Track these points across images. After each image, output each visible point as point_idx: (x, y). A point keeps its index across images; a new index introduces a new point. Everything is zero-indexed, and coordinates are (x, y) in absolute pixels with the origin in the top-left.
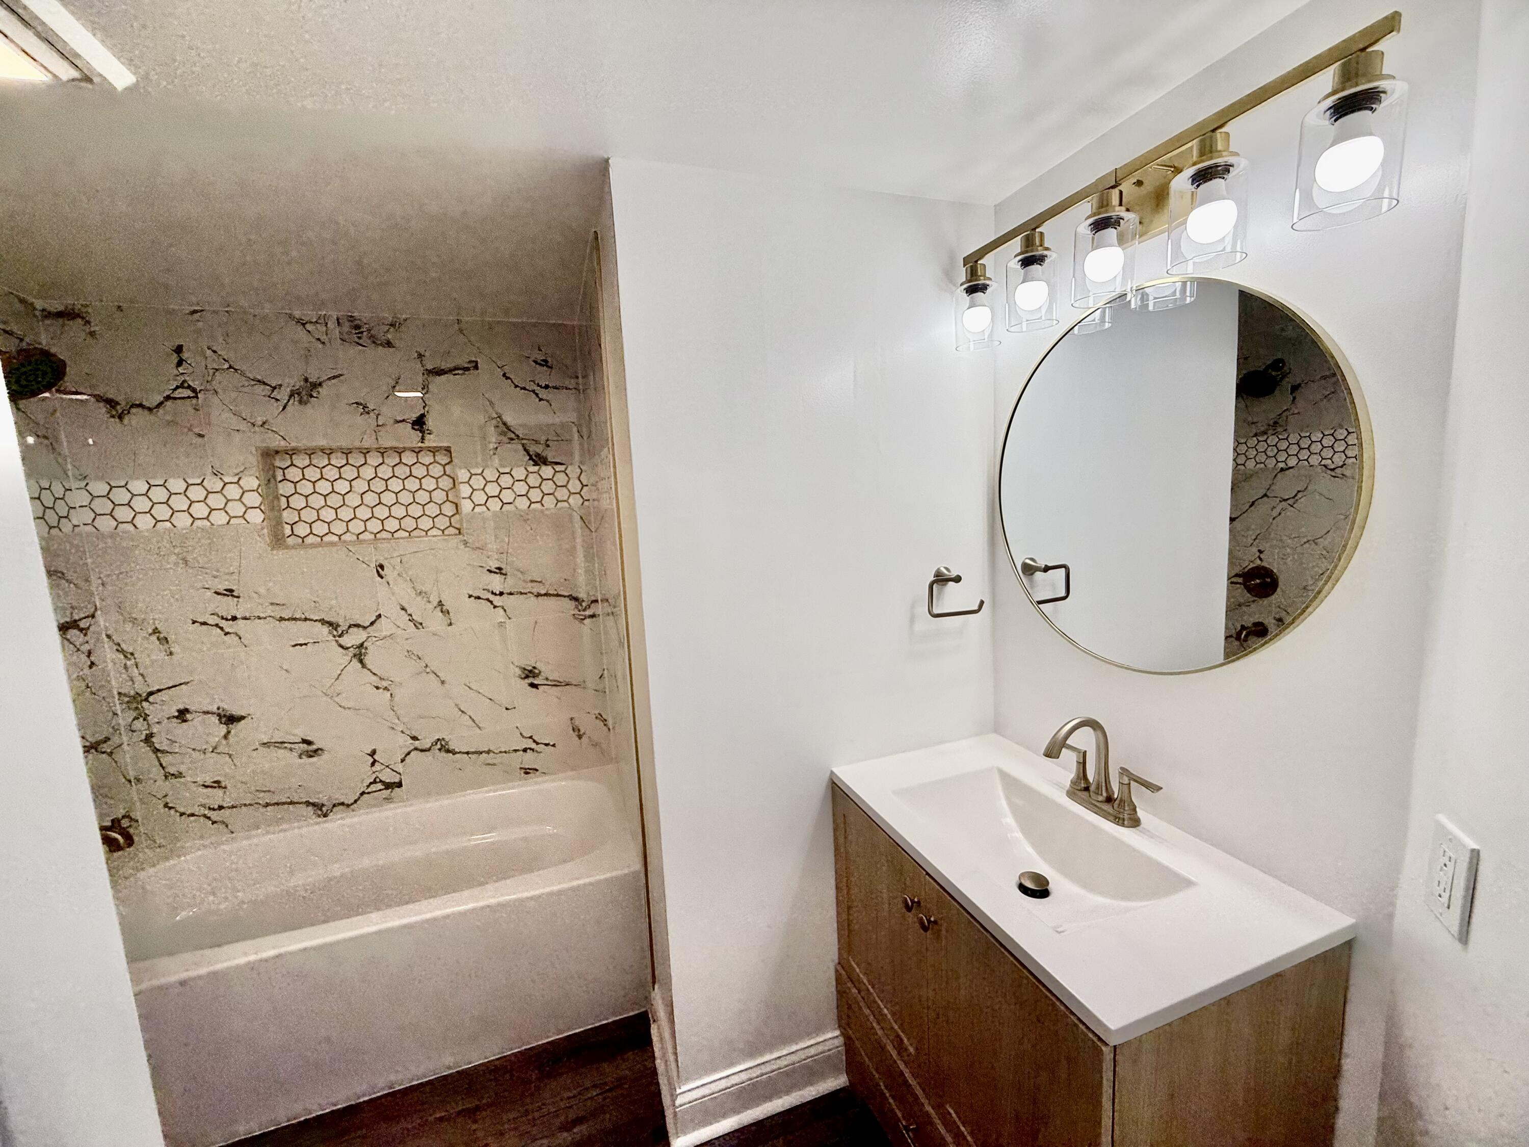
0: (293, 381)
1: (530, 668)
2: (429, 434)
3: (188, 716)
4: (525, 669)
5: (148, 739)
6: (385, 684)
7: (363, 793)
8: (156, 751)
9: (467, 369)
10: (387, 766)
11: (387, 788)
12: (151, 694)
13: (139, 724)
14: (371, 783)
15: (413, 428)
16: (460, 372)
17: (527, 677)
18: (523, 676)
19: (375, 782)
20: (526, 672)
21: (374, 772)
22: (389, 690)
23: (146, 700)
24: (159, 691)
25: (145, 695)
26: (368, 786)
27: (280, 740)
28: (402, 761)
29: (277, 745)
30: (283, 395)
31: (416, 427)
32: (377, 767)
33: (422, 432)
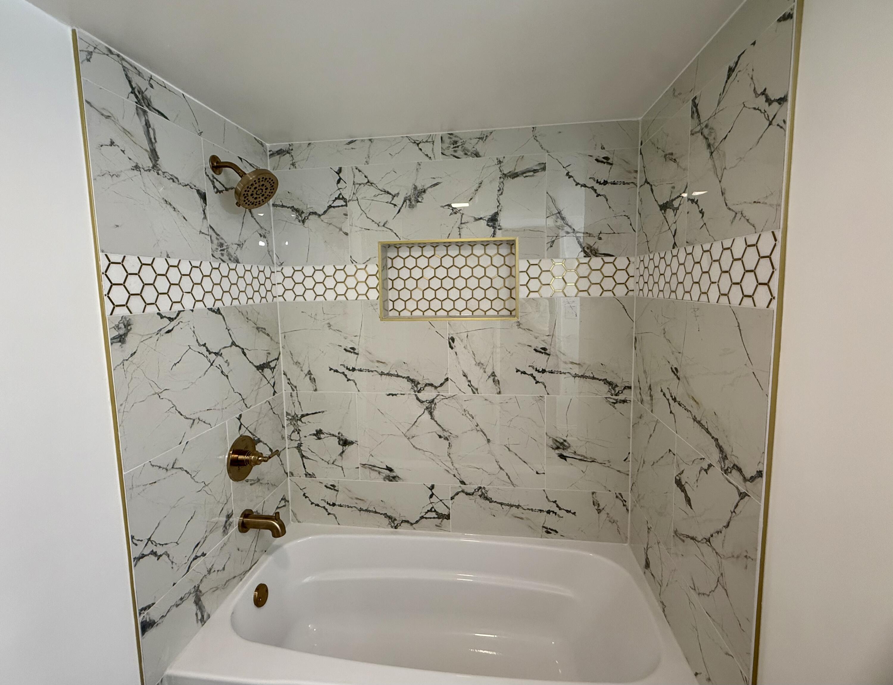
0: (406, 191)
1: (562, 441)
2: (499, 229)
3: (322, 436)
4: (556, 441)
5: (299, 447)
6: (446, 434)
7: (422, 517)
8: (303, 456)
9: (535, 171)
10: (441, 500)
11: (439, 518)
12: (303, 416)
13: (295, 436)
14: (428, 511)
15: (488, 225)
16: (531, 173)
17: (558, 448)
18: (554, 446)
19: (430, 511)
20: (558, 444)
21: (431, 503)
22: (448, 440)
23: (300, 420)
24: (307, 415)
25: (299, 416)
26: (426, 513)
27: (373, 464)
28: (452, 498)
29: (370, 467)
30: (399, 201)
31: (490, 224)
32: (434, 499)
33: (494, 227)
